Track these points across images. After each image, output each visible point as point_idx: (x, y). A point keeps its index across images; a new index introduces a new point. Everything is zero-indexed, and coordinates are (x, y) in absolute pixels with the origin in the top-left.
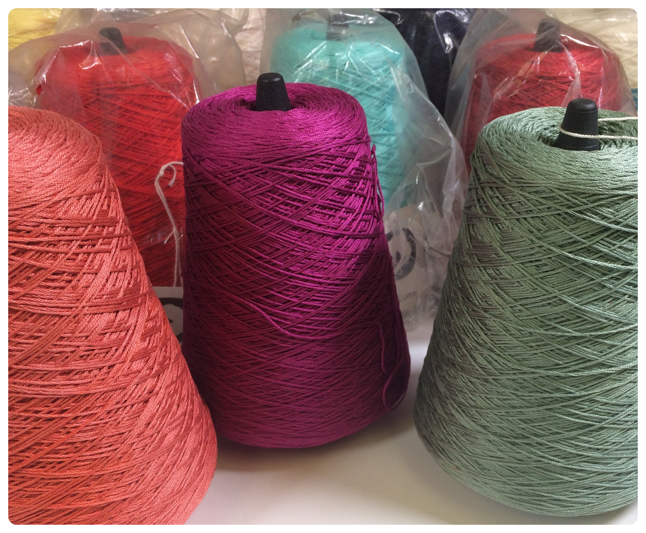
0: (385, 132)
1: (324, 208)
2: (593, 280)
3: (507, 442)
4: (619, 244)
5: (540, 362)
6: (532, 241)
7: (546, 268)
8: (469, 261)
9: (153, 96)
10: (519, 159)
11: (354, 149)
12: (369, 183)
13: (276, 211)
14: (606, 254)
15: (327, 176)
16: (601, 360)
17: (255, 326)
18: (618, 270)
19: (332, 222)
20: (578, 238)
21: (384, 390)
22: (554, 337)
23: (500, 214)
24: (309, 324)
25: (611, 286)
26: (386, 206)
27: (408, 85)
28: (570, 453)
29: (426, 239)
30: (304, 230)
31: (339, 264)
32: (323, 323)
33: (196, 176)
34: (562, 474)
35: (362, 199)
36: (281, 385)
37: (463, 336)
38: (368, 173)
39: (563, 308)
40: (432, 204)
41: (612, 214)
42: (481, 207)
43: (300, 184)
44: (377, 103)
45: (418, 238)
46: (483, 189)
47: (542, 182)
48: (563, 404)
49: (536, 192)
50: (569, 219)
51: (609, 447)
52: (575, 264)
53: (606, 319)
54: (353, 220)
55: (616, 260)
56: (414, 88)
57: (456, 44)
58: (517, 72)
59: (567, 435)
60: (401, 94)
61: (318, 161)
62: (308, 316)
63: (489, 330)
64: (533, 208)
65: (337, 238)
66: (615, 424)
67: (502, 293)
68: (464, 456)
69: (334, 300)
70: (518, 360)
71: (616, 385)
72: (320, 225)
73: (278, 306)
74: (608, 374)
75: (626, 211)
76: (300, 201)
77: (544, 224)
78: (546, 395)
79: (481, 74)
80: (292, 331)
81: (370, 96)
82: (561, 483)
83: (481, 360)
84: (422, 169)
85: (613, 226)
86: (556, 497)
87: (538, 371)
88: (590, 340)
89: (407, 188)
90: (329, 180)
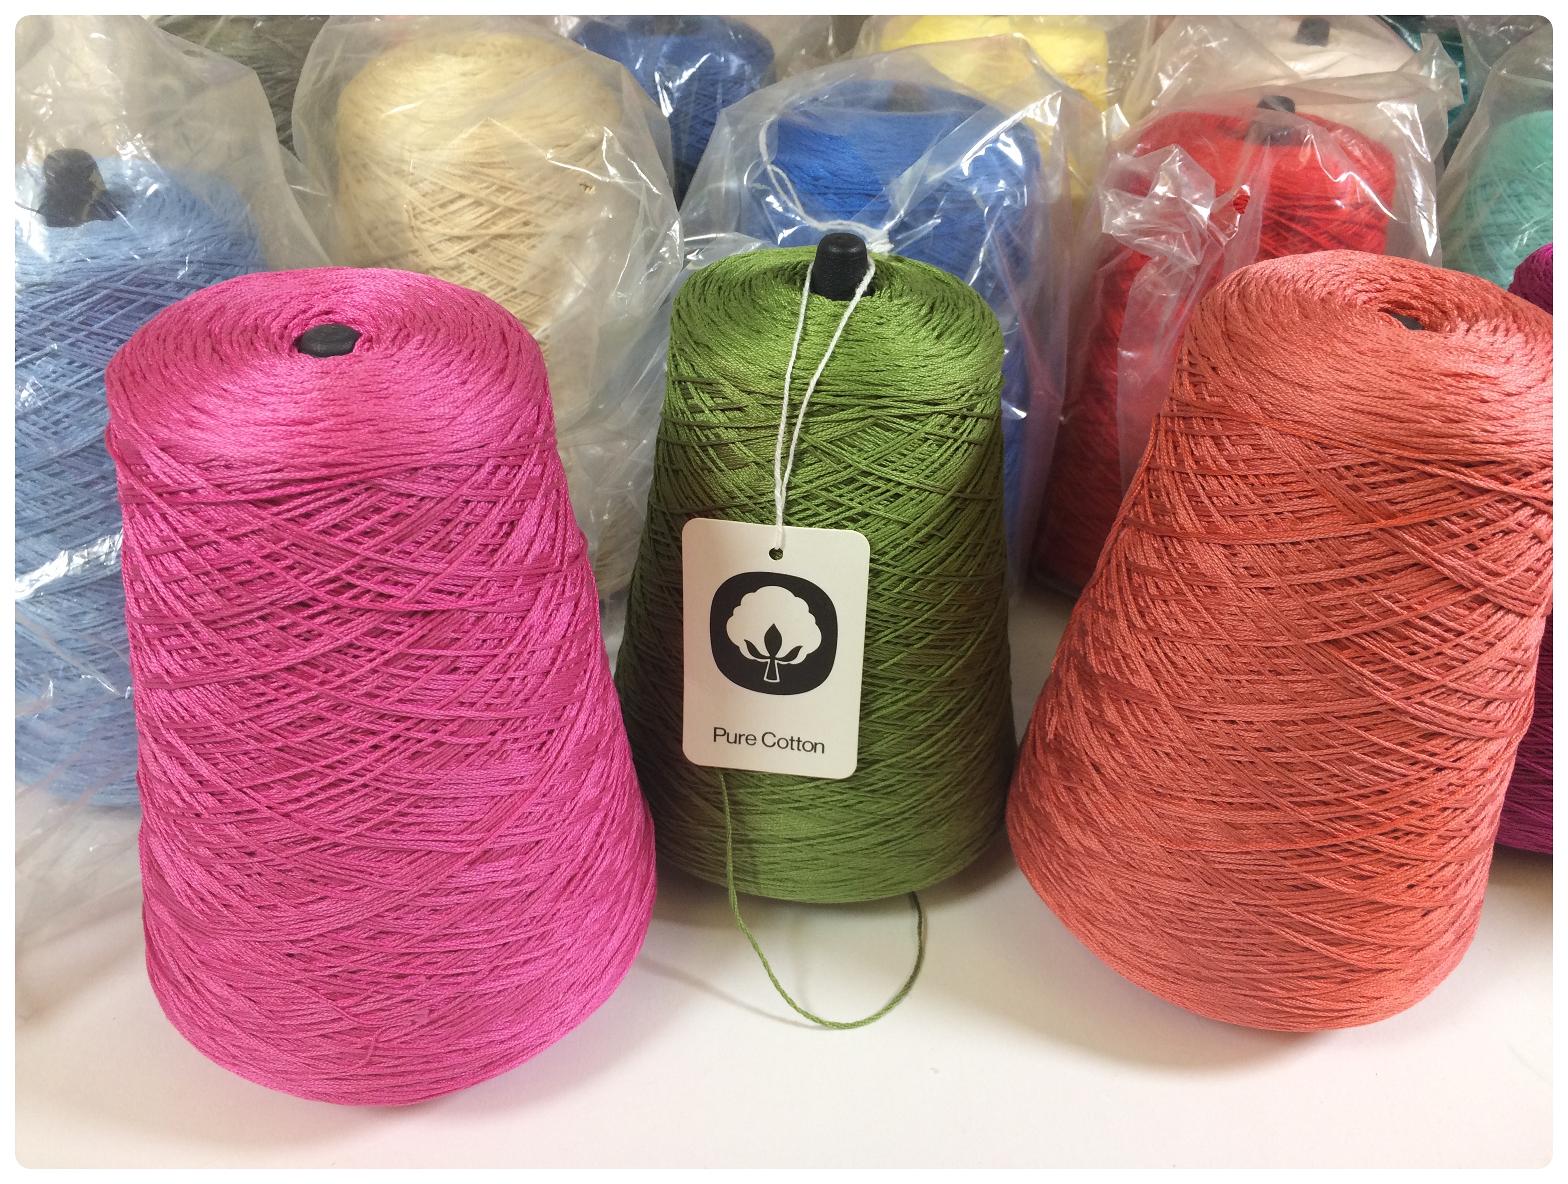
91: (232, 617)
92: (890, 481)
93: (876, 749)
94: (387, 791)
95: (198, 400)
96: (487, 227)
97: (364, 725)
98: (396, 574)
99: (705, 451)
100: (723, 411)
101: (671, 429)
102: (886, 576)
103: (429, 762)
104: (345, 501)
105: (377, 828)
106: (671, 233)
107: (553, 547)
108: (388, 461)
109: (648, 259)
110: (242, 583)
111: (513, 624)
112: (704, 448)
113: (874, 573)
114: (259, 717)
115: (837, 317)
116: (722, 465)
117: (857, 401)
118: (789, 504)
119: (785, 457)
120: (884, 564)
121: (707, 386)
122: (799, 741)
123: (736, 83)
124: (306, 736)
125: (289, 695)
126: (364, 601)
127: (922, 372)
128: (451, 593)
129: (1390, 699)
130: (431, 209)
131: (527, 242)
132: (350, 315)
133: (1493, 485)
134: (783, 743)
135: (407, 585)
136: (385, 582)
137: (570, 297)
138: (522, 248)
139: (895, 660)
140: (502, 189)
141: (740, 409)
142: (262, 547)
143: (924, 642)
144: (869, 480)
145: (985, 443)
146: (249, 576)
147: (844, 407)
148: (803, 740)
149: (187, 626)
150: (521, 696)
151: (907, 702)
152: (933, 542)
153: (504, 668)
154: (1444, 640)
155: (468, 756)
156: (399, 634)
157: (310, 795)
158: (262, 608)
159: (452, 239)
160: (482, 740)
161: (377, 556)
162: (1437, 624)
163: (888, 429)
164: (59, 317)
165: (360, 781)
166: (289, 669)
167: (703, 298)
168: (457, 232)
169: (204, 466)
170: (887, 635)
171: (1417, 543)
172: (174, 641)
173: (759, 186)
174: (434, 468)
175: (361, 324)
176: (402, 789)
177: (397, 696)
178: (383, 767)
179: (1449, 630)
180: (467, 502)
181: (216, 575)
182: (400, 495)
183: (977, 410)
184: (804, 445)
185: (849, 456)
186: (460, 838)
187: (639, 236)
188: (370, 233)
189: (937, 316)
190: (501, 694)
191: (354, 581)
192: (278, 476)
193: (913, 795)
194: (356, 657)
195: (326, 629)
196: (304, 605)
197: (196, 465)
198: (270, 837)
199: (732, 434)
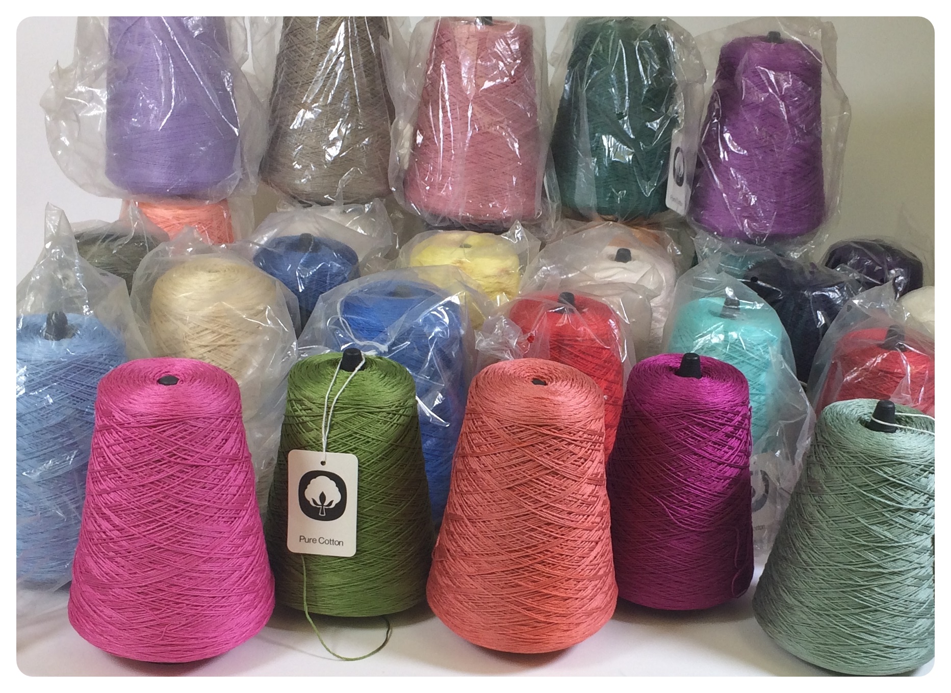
0: (758, 392)
1: (715, 443)
2: (877, 510)
3: (815, 613)
4: (894, 490)
5: (840, 560)
6: (843, 481)
7: (850, 499)
8: (805, 491)
9: (595, 347)
10: (841, 431)
11: (739, 409)
12: (745, 432)
13: (686, 441)
14: (886, 495)
15: (720, 424)
16: (879, 562)
17: (656, 515)
18: (893, 506)
19: (719, 454)
20: (870, 483)
21: (734, 580)
22: (851, 543)
23: (826, 462)
24: (692, 519)
25: (888, 516)
26: (753, 449)
27: (781, 362)
28: (855, 625)
29: (778, 480)
30: (700, 456)
31: (718, 482)
32: (701, 520)
33: (636, 412)
34: (848, 639)
35: (740, 441)
36: (666, 559)
37: (795, 540)
38: (746, 425)
39: (858, 525)
40: (787, 454)
41: (891, 471)
42: (816, 457)
43: (703, 427)
44: (755, 370)
45: (772, 478)
46: (818, 446)
47: (852, 447)
48: (852, 589)
49: (848, 452)
50: (865, 470)
51: (880, 625)
52: (867, 498)
53: (884, 536)
54: (732, 454)
55: (892, 500)
56: (785, 365)
57: (828, 321)
58: (865, 364)
59: (853, 611)
60: (774, 367)
61: (717, 414)
62: (692, 513)
63: (811, 535)
64: (845, 461)
65: (720, 464)
66: (885, 609)
67: (822, 512)
68: (785, 623)
69: (711, 506)
70: (827, 557)
71: (888, 582)
72: (711, 454)
73: (675, 503)
74: (883, 573)
75: (900, 471)
76: (701, 437)
77: (851, 472)
78: (842, 582)
79: (837, 361)
80: (681, 522)
81: (750, 364)
82: (846, 645)
83: (804, 556)
84: (782, 426)
85: (891, 479)
86: (843, 655)
87: (839, 565)
88: (872, 549)
89: (768, 438)
90: (721, 427)
91: (135, 465)
92: (365, 436)
93: (365, 545)
94: (179, 529)
95: (132, 397)
96: (217, 342)
97: (174, 504)
98: (189, 452)
99: (298, 426)
100: (305, 410)
101: (287, 418)
102: (365, 473)
103: (193, 520)
104: (176, 427)
105: (173, 543)
106: (293, 346)
107: (239, 452)
108: (190, 415)
109: (282, 356)
110: (140, 453)
111: (225, 475)
112: (297, 424)
113: (360, 472)
114: (140, 500)
115: (347, 377)
116: (304, 431)
117: (351, 406)
118: (328, 444)
119: (326, 427)
120: (364, 468)
121: (300, 401)
122: (333, 541)
123: (336, 275)
124: (154, 506)
125: (151, 492)
126: (178, 460)
127: (376, 397)
128: (205, 460)
129: (530, 509)
130: (193, 334)
131: (233, 348)
132: (175, 373)
133: (549, 432)
134: (327, 542)
135: (192, 456)
136: (185, 454)
137: (250, 371)
138: (231, 350)
139: (371, 507)
140: (224, 327)
141: (310, 409)
142: (149, 441)
143: (382, 501)
144: (357, 436)
145: (406, 425)
146: (142, 451)
147: (347, 408)
148: (335, 540)
149: (118, 469)
150: (226, 501)
151: (376, 525)
152: (384, 461)
153: (221, 490)
154: (545, 487)
155: (206, 520)
156: (188, 472)
157: (153, 529)
158: (145, 462)
159: (201, 346)
160: (212, 515)
161: (184, 445)
162: (542, 482)
163: (364, 417)
164: (56, 373)
165: (170, 524)
166: (152, 483)
167: (300, 370)
168: (203, 343)
169: (134, 416)
170: (366, 497)
171: (529, 452)
172: (113, 476)
173: (334, 327)
174: (204, 418)
175: (179, 376)
176: (184, 529)
177: (185, 495)
178: (178, 520)
179: (546, 484)
180: (213, 430)
181: (132, 451)
182: (192, 426)
183: (401, 412)
184: (333, 422)
185: (350, 426)
186: (202, 551)
187: (280, 346)
188: (164, 343)
189: (387, 378)
190: (219, 499)
191: (175, 453)
192: (156, 418)
193: (381, 568)
194: (174, 479)
195: (165, 469)
196: (159, 461)
197: (131, 415)
198: (137, 545)
199: (308, 419)
